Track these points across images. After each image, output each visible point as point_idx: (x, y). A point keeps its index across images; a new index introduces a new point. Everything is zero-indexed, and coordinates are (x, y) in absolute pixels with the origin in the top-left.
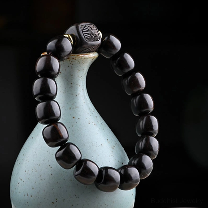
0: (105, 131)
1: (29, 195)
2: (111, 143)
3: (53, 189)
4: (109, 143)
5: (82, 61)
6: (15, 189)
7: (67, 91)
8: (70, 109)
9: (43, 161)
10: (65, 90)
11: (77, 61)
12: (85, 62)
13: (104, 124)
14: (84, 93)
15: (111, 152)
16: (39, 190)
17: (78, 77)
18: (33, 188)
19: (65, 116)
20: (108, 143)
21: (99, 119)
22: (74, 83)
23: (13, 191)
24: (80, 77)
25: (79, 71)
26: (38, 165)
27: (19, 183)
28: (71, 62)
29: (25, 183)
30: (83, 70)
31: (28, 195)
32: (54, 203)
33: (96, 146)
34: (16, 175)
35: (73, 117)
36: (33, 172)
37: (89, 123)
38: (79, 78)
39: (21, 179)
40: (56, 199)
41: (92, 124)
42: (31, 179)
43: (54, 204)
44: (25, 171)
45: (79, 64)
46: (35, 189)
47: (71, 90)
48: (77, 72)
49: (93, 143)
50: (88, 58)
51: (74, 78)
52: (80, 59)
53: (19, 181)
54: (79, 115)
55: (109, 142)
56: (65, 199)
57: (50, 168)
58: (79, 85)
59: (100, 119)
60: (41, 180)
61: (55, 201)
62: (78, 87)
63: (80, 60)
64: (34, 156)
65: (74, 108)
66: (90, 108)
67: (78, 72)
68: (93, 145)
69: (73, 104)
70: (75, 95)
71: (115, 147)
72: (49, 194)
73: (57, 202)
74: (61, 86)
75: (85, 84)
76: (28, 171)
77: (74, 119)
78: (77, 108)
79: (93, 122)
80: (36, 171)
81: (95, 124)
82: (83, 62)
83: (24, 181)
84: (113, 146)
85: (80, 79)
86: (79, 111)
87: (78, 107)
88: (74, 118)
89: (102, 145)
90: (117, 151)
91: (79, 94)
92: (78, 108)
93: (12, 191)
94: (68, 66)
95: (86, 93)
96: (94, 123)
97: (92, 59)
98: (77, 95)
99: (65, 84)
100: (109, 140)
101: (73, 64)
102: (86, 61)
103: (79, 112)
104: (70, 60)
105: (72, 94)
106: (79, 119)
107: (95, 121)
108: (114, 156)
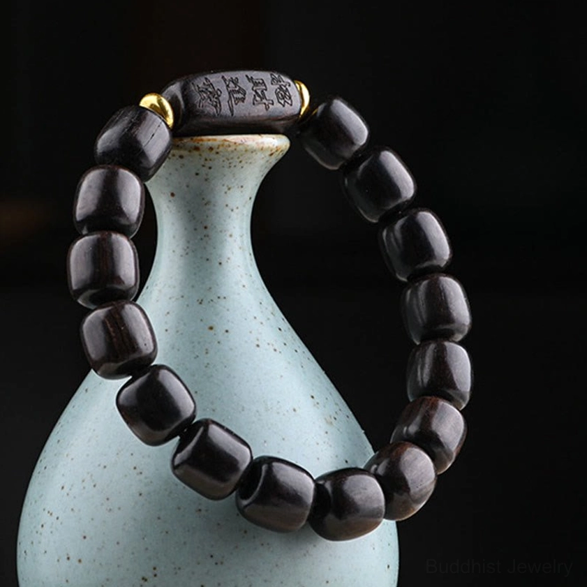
0: (304, 372)
1: (71, 558)
2: (324, 407)
3: (143, 539)
4: (318, 408)
5: (238, 158)
6: (32, 543)
7: (193, 251)
8: (201, 303)
9: (118, 454)
10: (188, 247)
11: (223, 156)
12: (247, 163)
13: (304, 352)
14: (245, 258)
15: (323, 433)
16: (104, 542)
17: (227, 208)
18: (85, 537)
19: (185, 324)
20: (315, 405)
21: (290, 337)
22: (215, 227)
23: (25, 552)
24: (232, 210)
25: (229, 189)
26: (102, 466)
27: (42, 526)
28: (206, 160)
29: (61, 523)
30: (242, 187)
31: (68, 558)
32: (146, 580)
33: (278, 413)
34: (36, 502)
35: (211, 325)
36: (84, 488)
37: (258, 346)
38: (230, 211)
39: (49, 512)
40: (155, 569)
41: (266, 350)
42: (79, 510)
43: (146, 583)
44: (63, 488)
45: (230, 167)
46: (91, 538)
47: (205, 248)
48: (223, 193)
49: (269, 403)
50: (255, 151)
51: (214, 211)
52: (232, 152)
53: (45, 518)
54: (228, 321)
55: (318, 403)
56: (179, 569)
57: (138, 474)
58: (228, 234)
59: (292, 337)
60: (110, 510)
61: (149, 575)
62: (226, 240)
63: (231, 156)
64: (89, 441)
65: (212, 300)
66: (261, 303)
67: (226, 193)
68: (267, 410)
69: (210, 288)
70: (218, 264)
71: (335, 419)
72: (133, 553)
73: (155, 575)
74: (174, 237)
75: (247, 233)
76: (72, 486)
77: (212, 332)
78: (222, 302)
79: (269, 344)
80: (95, 486)
81: (275, 350)
82: (241, 162)
83: (58, 518)
84: (330, 417)
85: (233, 215)
86: (228, 310)
87: (225, 298)
88: (211, 328)
89: (294, 410)
90: (341, 433)
91: (229, 259)
92: (224, 300)
93: (23, 552)
94: (197, 174)
95: (251, 260)
96: (273, 345)
97: (270, 153)
98: (223, 263)
99: (186, 229)
100: (317, 399)
101: (210, 168)
102: (249, 158)
103: (228, 313)
104: (200, 155)
105: (208, 260)
106: (227, 331)
107: (276, 341)
108: (331, 446)
